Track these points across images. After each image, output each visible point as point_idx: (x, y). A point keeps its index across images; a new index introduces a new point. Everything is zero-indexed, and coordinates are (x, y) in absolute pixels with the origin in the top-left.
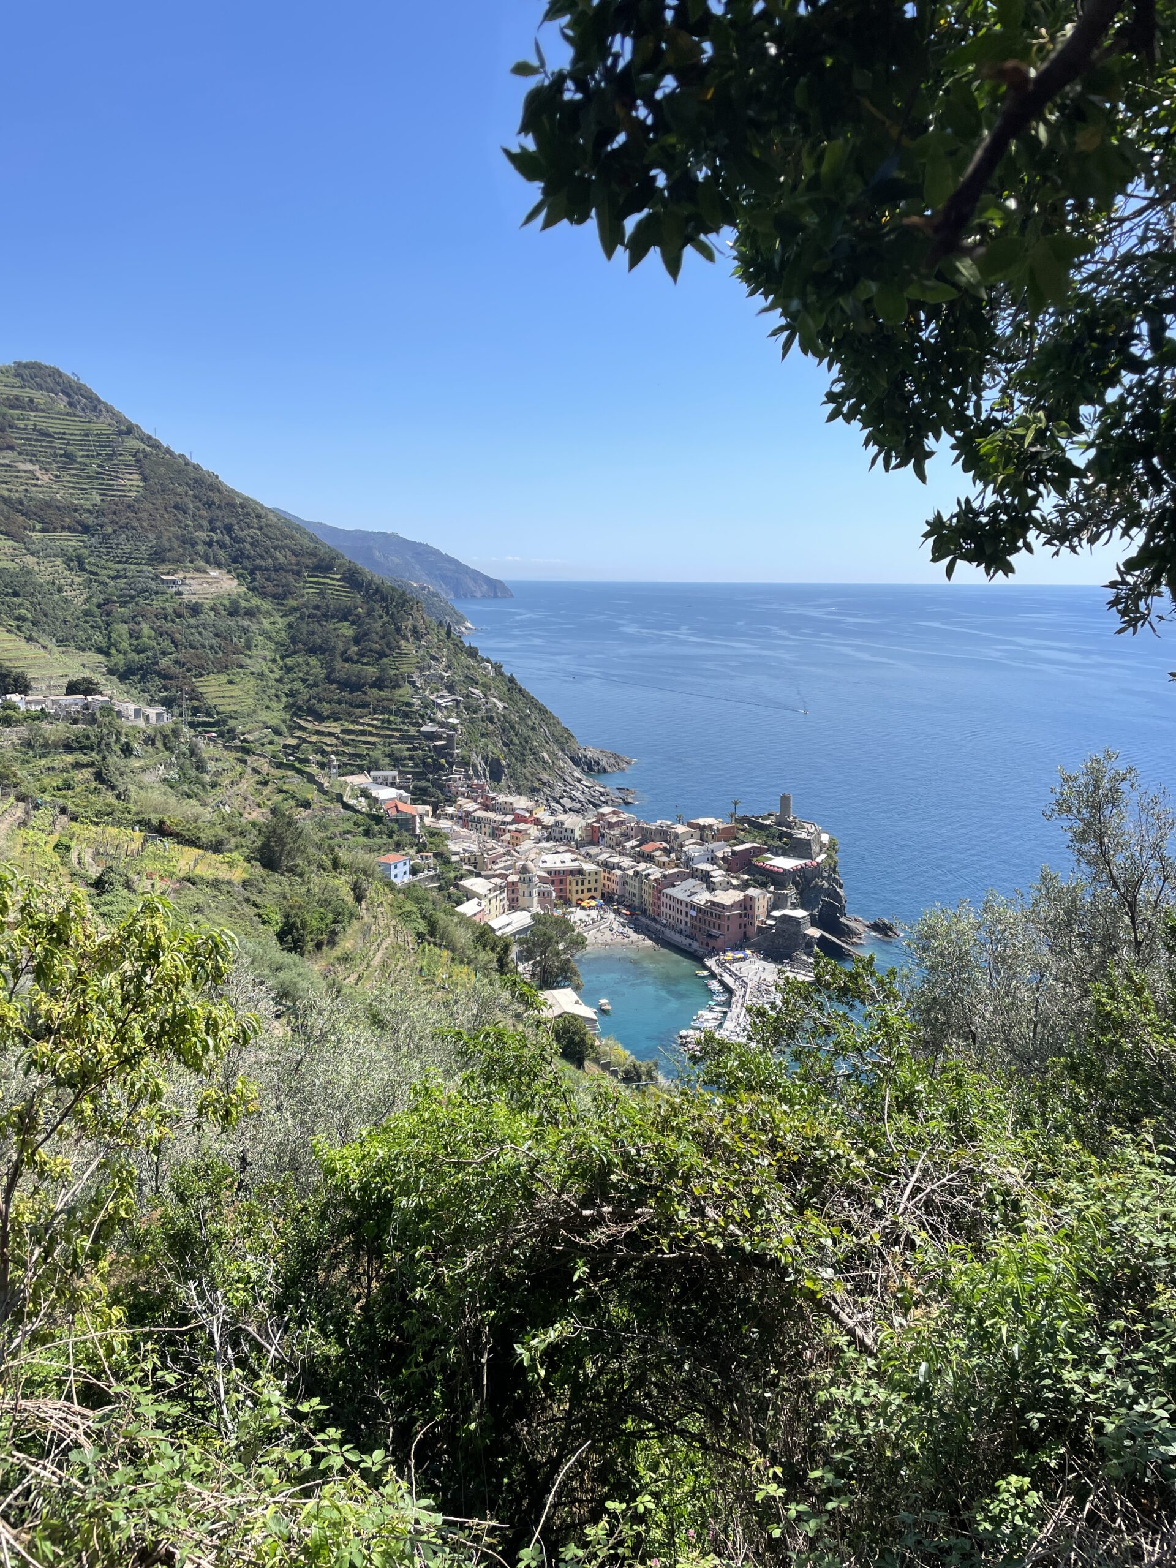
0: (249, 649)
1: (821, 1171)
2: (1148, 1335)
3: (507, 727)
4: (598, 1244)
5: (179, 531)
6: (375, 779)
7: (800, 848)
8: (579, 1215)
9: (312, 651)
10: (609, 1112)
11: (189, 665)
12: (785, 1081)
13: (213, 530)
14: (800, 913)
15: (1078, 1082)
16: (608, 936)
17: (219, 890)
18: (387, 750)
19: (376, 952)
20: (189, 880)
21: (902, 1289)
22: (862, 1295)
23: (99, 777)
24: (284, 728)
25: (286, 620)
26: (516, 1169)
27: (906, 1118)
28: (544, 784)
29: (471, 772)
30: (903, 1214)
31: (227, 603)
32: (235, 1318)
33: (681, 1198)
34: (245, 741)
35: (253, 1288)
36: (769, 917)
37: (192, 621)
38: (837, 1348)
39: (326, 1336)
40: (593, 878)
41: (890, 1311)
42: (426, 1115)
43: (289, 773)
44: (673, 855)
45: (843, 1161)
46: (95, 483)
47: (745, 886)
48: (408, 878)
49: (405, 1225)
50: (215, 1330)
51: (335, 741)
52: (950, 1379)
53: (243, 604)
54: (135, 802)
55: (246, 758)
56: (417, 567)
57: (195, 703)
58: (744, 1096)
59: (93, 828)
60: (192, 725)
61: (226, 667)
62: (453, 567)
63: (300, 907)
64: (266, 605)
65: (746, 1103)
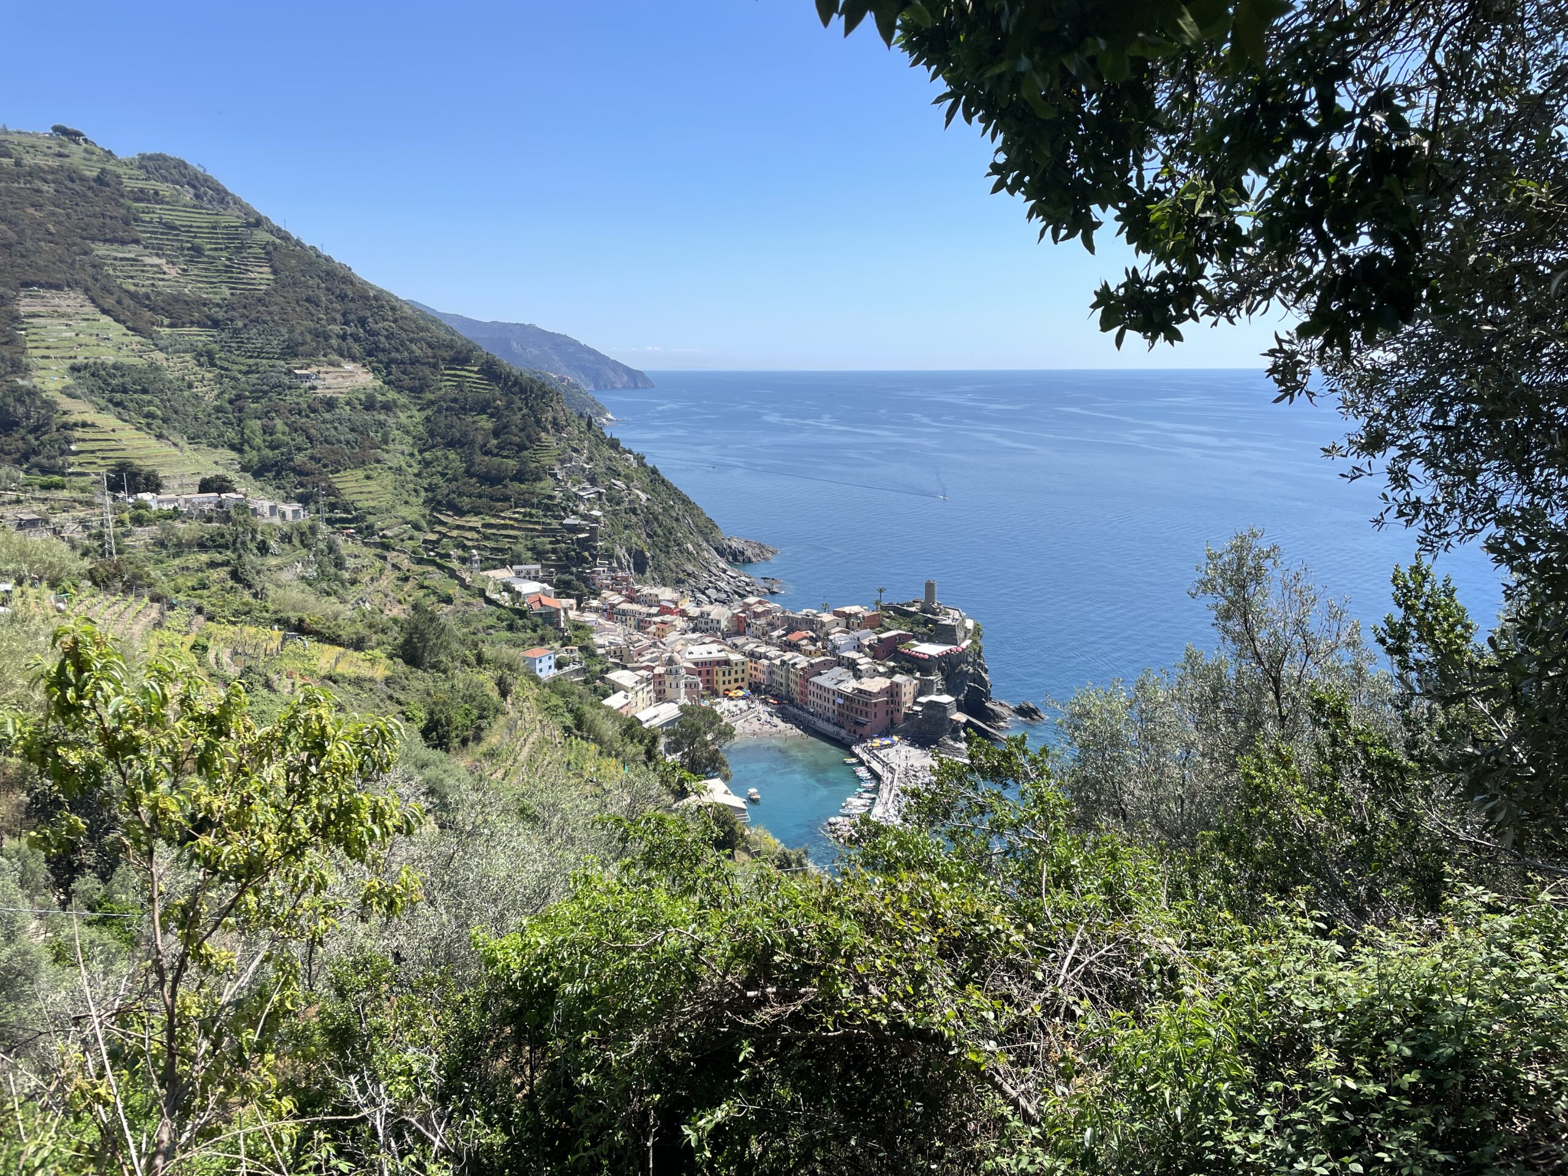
0: (386, 443)
1: (980, 946)
2: (1305, 1095)
3: (650, 519)
4: (762, 1024)
5: (312, 325)
6: (518, 573)
7: (945, 634)
8: (743, 996)
9: (451, 444)
10: (771, 894)
11: (325, 461)
12: (942, 859)
13: (346, 323)
14: (946, 699)
15: (1228, 854)
16: (756, 725)
17: (362, 688)
18: (529, 544)
19: (523, 746)
20: (330, 678)
21: (1064, 1059)
22: (1024, 1066)
23: (235, 575)
24: (424, 524)
25: (424, 414)
26: (680, 953)
27: (1063, 893)
28: (689, 575)
29: (615, 565)
30: (1062, 986)
31: (362, 397)
32: (399, 1111)
33: (844, 976)
34: (384, 536)
35: (416, 1080)
36: (915, 703)
37: (328, 416)
38: (1003, 1118)
39: (491, 1125)
40: (739, 668)
41: (1053, 1080)
42: (587, 903)
43: (430, 568)
44: (819, 644)
45: (1003, 936)
46: (224, 277)
47: (892, 672)
48: (554, 672)
49: (568, 1013)
50: (378, 1123)
51: (476, 536)
52: (1114, 1144)
53: (380, 398)
54: (273, 601)
55: (386, 554)
56: (556, 358)
57: (332, 499)
58: (904, 875)
59: (231, 628)
60: (330, 522)
61: (363, 463)
62: (592, 358)
63: (444, 703)
64: (402, 399)
65: (906, 881)
